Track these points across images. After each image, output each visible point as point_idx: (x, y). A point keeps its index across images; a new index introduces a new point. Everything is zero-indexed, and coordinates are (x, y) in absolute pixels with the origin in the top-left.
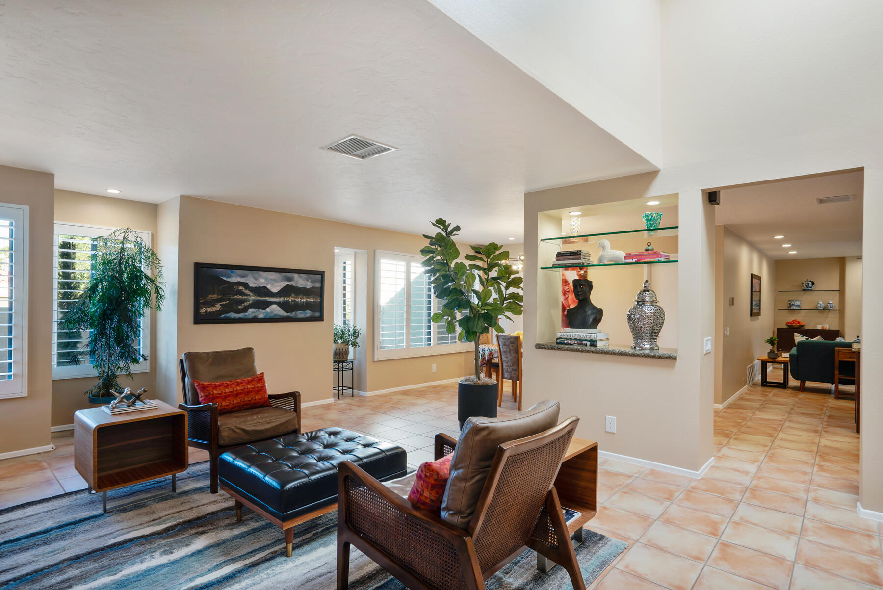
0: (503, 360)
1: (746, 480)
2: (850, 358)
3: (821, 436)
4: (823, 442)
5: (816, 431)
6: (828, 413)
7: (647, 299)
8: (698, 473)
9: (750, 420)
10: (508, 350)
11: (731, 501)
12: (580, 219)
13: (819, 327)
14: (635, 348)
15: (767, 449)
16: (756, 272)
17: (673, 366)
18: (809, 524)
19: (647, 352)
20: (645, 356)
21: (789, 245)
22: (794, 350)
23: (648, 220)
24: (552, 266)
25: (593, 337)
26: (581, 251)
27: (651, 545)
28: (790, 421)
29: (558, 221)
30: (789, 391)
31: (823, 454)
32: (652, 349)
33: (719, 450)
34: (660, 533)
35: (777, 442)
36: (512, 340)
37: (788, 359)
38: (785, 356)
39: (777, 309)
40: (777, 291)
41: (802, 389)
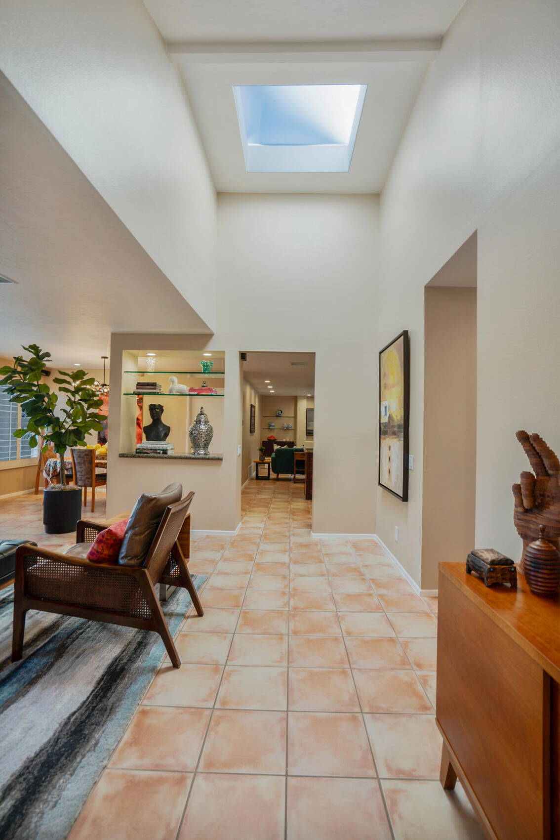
0: (77, 470)
1: (260, 532)
2: (301, 458)
3: (290, 504)
4: (292, 506)
5: (288, 502)
6: (292, 491)
7: (202, 420)
8: (235, 532)
9: (254, 500)
10: (83, 461)
11: (255, 543)
12: (155, 359)
13: (284, 440)
14: (194, 454)
15: (267, 514)
16: (253, 404)
17: (220, 465)
18: (292, 546)
19: (203, 456)
20: (203, 459)
21: (271, 387)
22: (273, 455)
23: (204, 366)
24: (132, 393)
25: (165, 447)
26: (156, 383)
27: (220, 573)
28: (275, 498)
29: (136, 358)
30: (270, 482)
31: (293, 513)
32: (205, 454)
33: (242, 518)
34: (222, 566)
35: (271, 510)
36: (87, 453)
37: (270, 461)
38: (268, 459)
39: (262, 429)
40: (263, 416)
41: (277, 479)
